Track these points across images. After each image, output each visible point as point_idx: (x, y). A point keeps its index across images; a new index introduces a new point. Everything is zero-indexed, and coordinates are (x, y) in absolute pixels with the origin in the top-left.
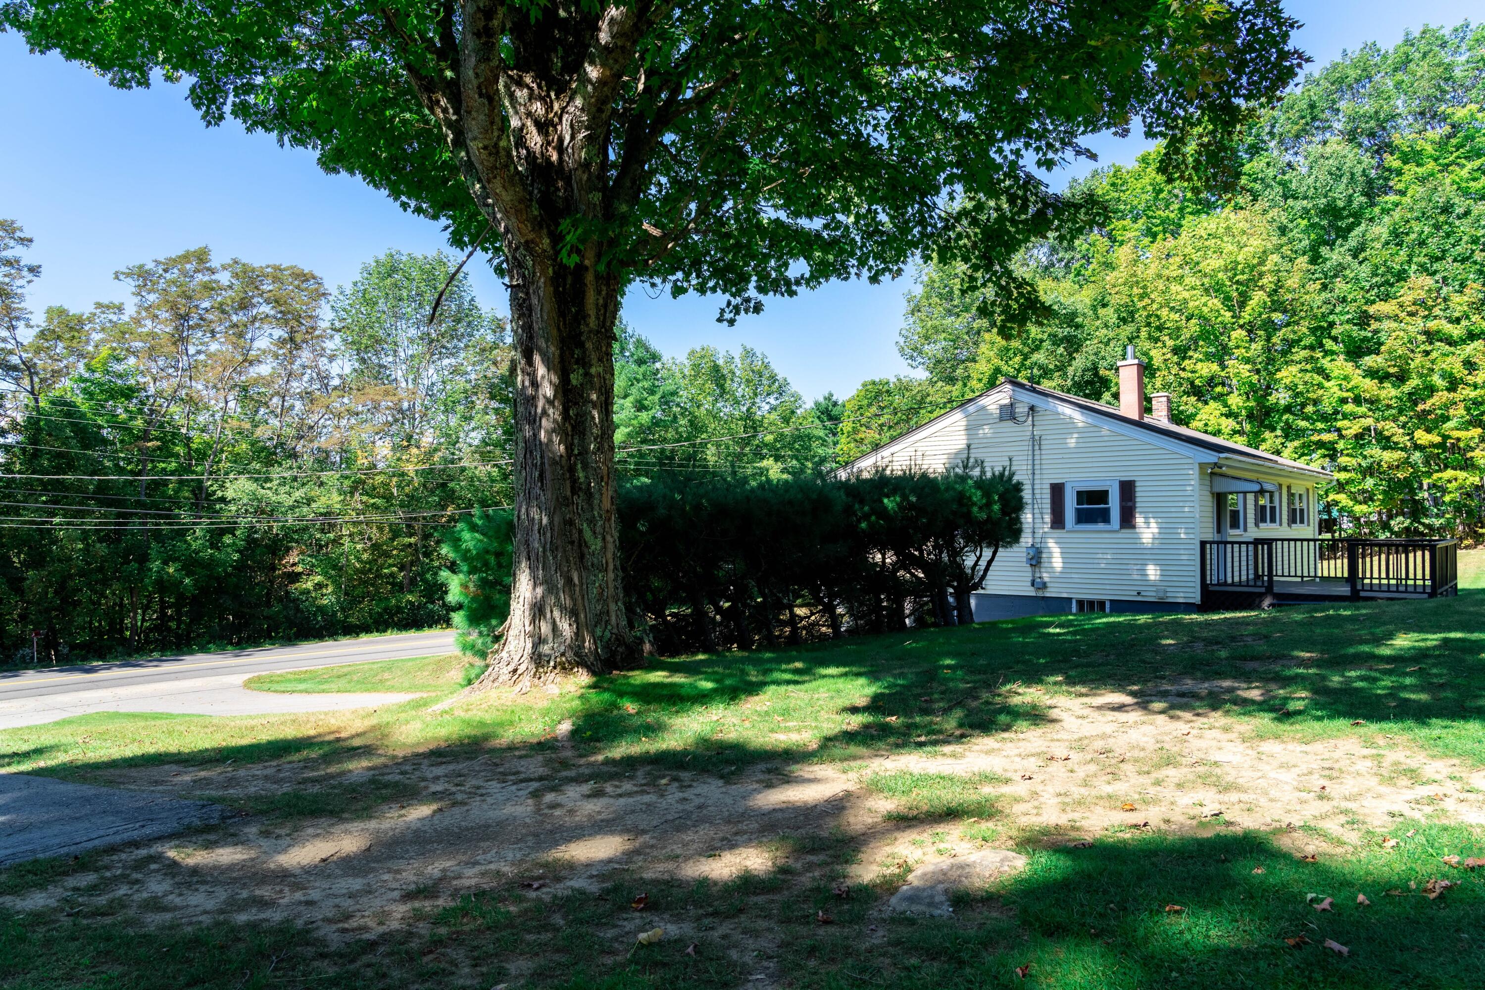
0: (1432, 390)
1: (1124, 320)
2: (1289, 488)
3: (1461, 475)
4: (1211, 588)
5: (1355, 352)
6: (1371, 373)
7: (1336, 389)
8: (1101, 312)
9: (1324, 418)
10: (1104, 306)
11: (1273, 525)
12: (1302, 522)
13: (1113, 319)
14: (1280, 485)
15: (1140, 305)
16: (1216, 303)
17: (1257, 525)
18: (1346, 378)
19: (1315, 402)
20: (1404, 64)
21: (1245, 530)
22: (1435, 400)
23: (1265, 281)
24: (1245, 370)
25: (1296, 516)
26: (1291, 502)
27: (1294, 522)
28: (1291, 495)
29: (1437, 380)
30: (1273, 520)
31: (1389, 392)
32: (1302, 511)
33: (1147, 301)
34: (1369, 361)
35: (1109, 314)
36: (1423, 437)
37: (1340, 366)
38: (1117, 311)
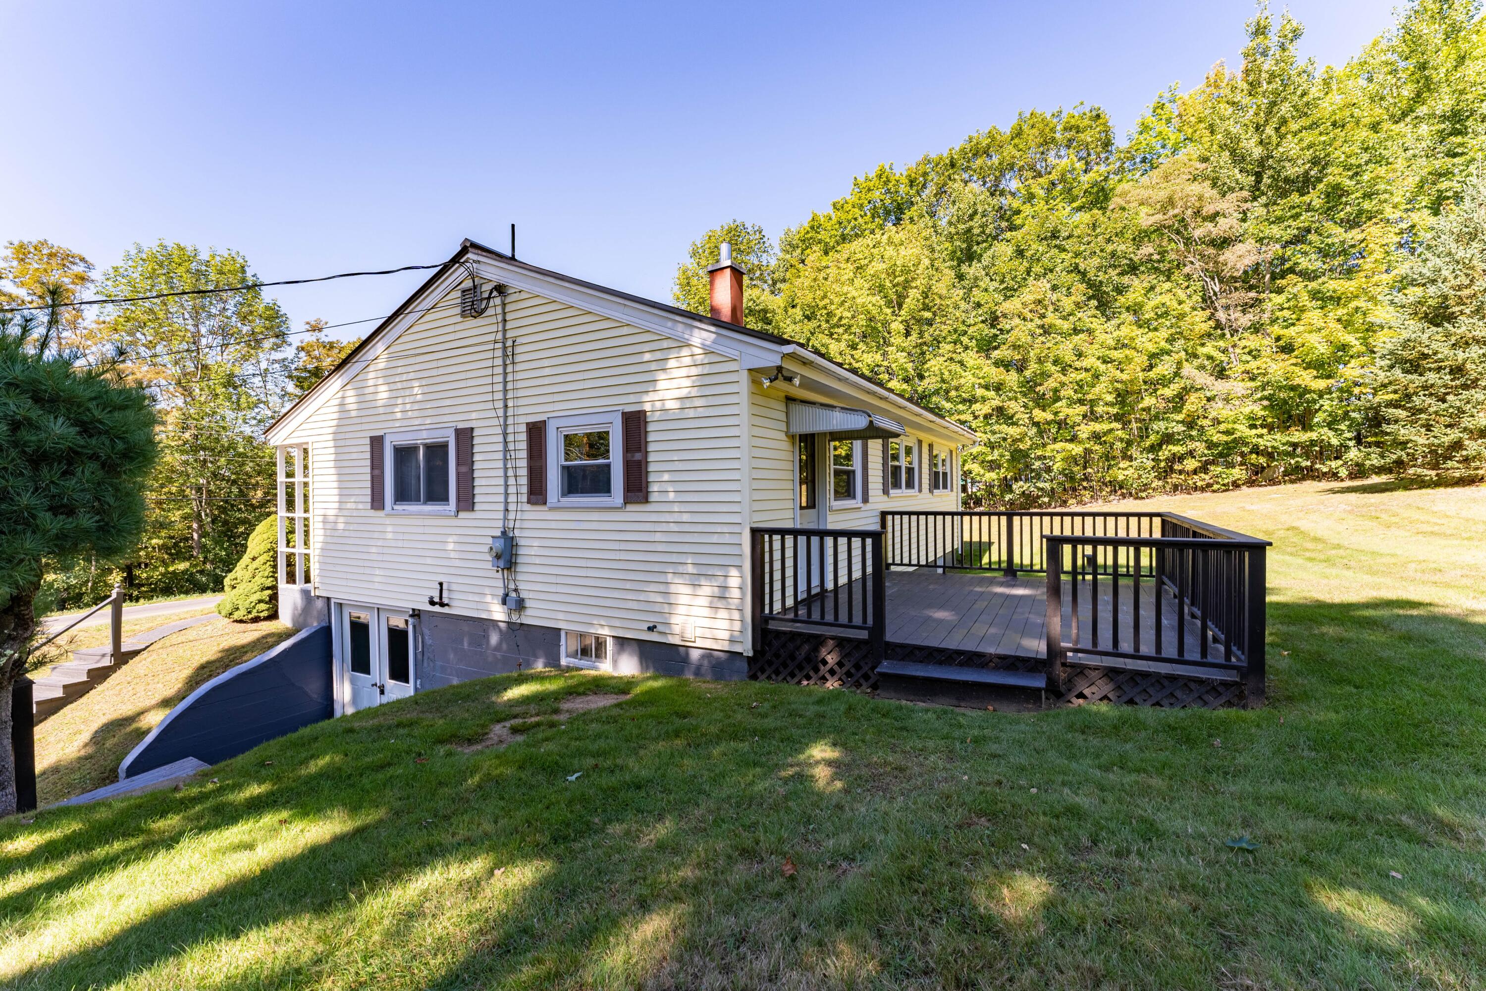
0: (1046, 375)
1: (809, 318)
2: (931, 446)
3: (1069, 446)
4: (772, 625)
5: (986, 346)
6: (998, 363)
7: (970, 377)
8: (791, 311)
9: (964, 401)
10: (793, 307)
11: (910, 492)
12: (945, 487)
13: (799, 317)
14: (920, 442)
15: (821, 304)
16: (877, 299)
17: (886, 492)
18: (980, 368)
19: (957, 389)
20: (1019, 134)
21: (865, 500)
22: (1051, 383)
23: (918, 283)
24: (902, 357)
25: (938, 481)
26: (933, 464)
27: (937, 487)
28: (932, 457)
29: (1050, 367)
30: (910, 485)
31: (1012, 378)
32: (945, 474)
33: (827, 301)
34: (995, 354)
35: (798, 313)
36: (1039, 415)
37: (972, 358)
38: (802, 309)
